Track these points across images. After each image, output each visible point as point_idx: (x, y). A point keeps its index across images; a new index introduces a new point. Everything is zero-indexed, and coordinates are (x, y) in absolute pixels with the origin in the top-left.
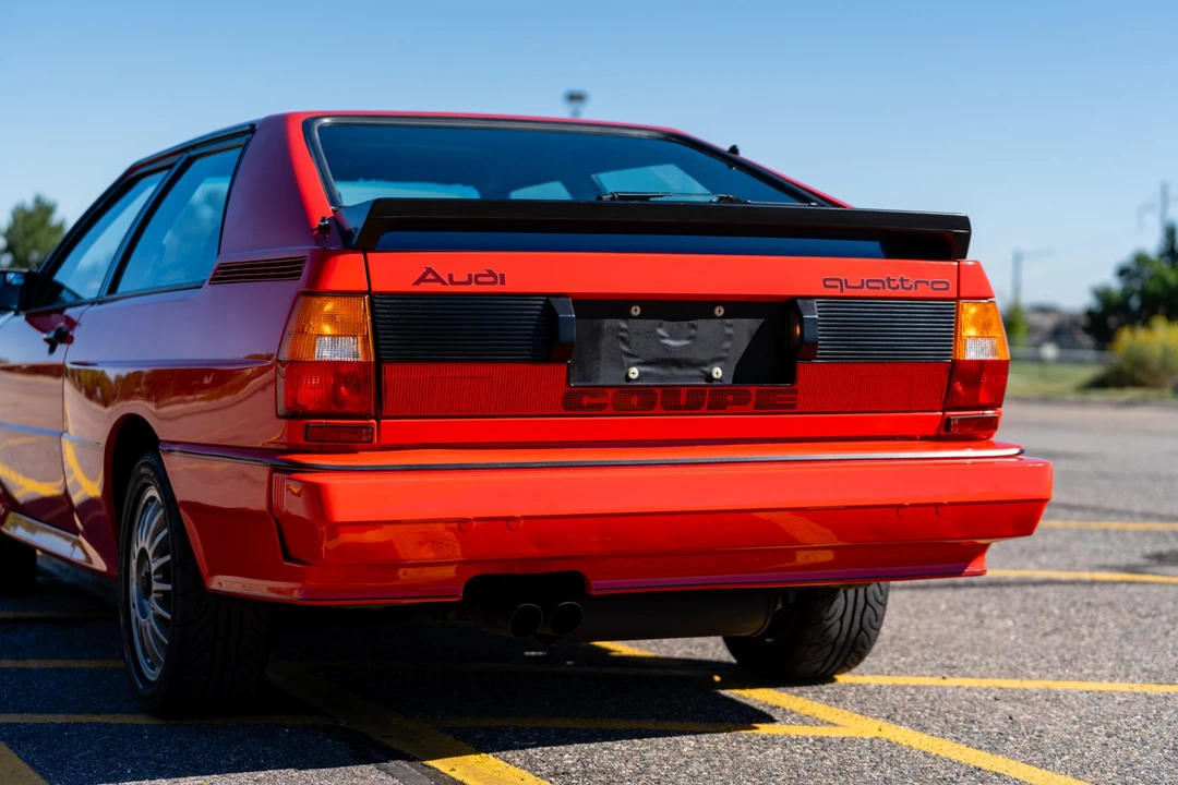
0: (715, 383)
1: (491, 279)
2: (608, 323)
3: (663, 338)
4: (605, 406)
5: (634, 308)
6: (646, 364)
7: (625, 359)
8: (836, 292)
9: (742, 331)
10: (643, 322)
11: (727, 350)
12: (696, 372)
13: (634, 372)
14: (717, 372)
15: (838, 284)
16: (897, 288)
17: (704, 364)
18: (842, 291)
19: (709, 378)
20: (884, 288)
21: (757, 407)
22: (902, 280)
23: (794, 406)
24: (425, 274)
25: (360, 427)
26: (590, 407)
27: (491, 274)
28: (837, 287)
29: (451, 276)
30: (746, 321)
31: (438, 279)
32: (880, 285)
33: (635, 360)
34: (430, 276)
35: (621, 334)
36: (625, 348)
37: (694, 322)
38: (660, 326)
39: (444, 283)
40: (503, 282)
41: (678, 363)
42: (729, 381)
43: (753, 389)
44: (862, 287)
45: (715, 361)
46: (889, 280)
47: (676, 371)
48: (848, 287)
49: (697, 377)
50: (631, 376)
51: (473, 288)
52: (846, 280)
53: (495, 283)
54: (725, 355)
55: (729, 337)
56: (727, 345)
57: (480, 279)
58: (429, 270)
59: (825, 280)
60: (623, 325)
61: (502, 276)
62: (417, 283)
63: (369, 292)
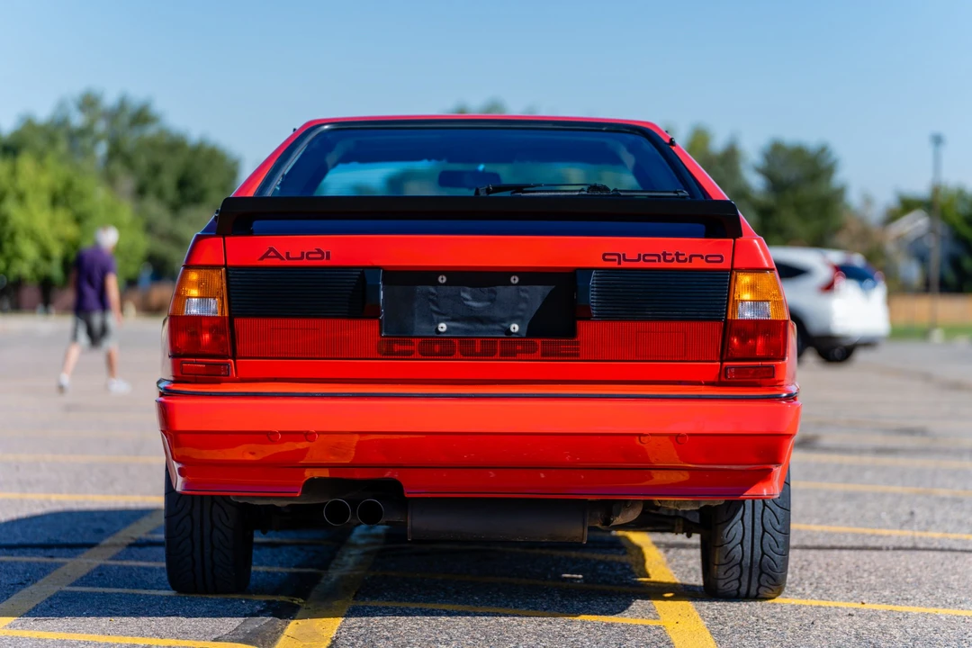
0: (513, 336)
1: (319, 256)
2: (419, 288)
3: (467, 300)
4: (412, 352)
5: (440, 277)
6: (453, 320)
7: (435, 316)
8: (614, 265)
9: (537, 295)
10: (448, 287)
11: (522, 310)
12: (497, 327)
13: (443, 327)
14: (515, 328)
15: (616, 257)
16: (673, 260)
17: (503, 321)
18: (619, 263)
19: (508, 332)
20: (659, 261)
21: (543, 355)
22: (677, 254)
23: (578, 355)
24: (269, 252)
25: (220, 364)
26: (400, 353)
27: (320, 251)
28: (615, 260)
29: (288, 254)
30: (540, 288)
31: (278, 256)
32: (656, 258)
33: (444, 317)
34: (272, 254)
35: (431, 297)
36: (435, 308)
37: (493, 288)
38: (464, 291)
39: (282, 259)
40: (328, 257)
41: (480, 320)
42: (524, 335)
43: (539, 341)
44: (639, 260)
45: (513, 319)
46: (664, 254)
47: (480, 326)
48: (625, 260)
49: (498, 331)
50: (440, 329)
51: (305, 262)
52: (624, 255)
53: (322, 258)
54: (520, 313)
55: (525, 300)
56: (523, 306)
57: (310, 256)
58: (271, 249)
59: (604, 255)
60: (432, 289)
61: (328, 253)
62: (262, 259)
63: (225, 266)
